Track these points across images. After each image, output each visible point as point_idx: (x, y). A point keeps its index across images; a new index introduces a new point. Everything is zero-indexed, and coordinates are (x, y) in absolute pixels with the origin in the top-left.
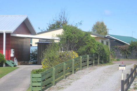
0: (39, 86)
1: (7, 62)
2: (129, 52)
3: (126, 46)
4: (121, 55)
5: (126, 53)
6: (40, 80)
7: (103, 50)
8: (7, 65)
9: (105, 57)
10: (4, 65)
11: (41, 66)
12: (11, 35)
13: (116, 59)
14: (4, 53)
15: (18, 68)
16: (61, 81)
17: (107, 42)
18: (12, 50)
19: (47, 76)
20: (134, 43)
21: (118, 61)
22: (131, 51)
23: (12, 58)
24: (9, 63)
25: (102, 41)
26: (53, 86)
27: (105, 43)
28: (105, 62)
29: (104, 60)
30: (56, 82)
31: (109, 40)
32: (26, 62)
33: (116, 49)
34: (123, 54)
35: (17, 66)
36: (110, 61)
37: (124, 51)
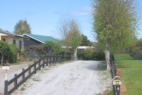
2: (44, 52)
3: (42, 46)
4: (36, 55)
5: (41, 53)
7: (8, 49)
9: (10, 57)
13: (29, 59)
17: (20, 41)
20: (49, 43)
21: (30, 61)
22: (46, 51)
25: (14, 40)
27: (17, 42)
28: (11, 62)
29: (9, 60)
31: (22, 39)
33: (31, 49)
34: (38, 55)
36: (18, 61)
37: (39, 51)
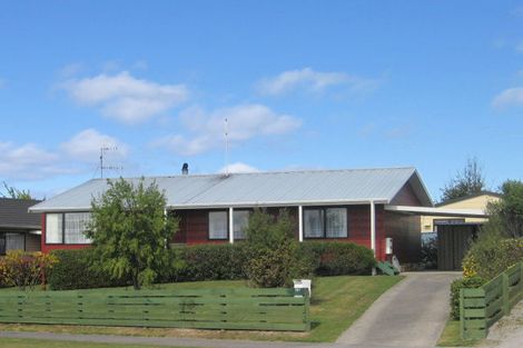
0: (480, 318)
1: (380, 265)
6: (482, 303)
8: (379, 271)
10: (374, 273)
11: (461, 273)
12: (387, 208)
14: (373, 247)
15: (404, 277)
16: (517, 306)
18: (388, 240)
19: (493, 295)
23: (388, 258)
24: (384, 266)
26: (504, 317)
30: (510, 308)
32: (415, 266)
35: (401, 274)
